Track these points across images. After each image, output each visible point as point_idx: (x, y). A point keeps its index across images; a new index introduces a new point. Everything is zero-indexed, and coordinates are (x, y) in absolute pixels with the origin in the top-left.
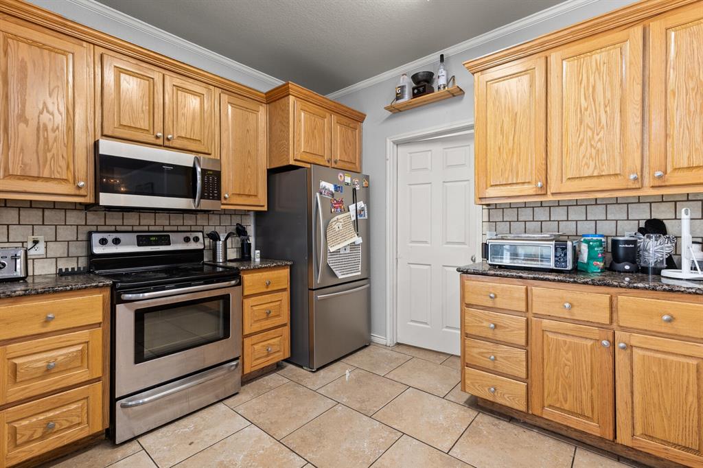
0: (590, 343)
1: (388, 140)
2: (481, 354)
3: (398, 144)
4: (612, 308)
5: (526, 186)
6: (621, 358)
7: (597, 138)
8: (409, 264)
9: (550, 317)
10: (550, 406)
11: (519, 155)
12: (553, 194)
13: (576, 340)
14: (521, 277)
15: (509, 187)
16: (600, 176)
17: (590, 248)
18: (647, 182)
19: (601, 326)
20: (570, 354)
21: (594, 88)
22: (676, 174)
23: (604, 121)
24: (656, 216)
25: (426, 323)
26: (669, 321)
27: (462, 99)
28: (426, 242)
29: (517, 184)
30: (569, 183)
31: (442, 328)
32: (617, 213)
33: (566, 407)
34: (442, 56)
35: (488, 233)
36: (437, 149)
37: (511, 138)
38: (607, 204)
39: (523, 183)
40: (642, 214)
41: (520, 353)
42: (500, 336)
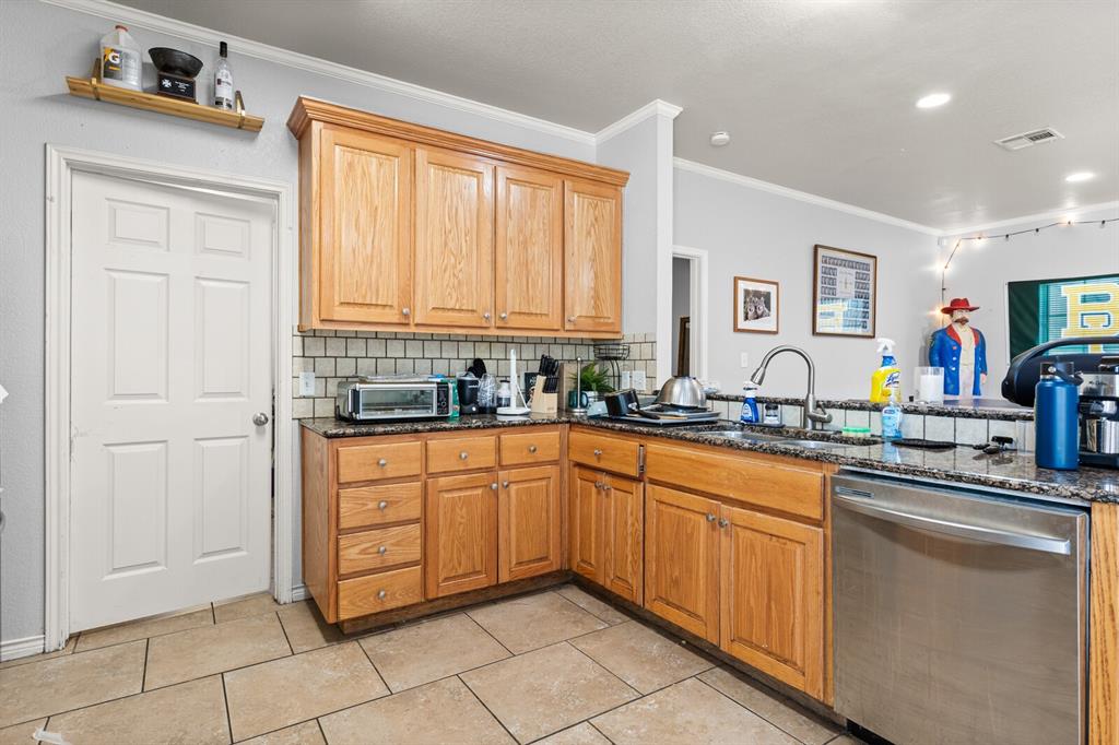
0: (479, 491)
1: (53, 154)
2: (363, 552)
3: (76, 168)
4: (499, 450)
5: (387, 310)
6: (502, 497)
7: (459, 267)
9: (446, 474)
10: (446, 579)
11: (380, 265)
12: (417, 325)
13: (468, 493)
14: (417, 431)
15: (365, 309)
16: (460, 310)
18: (495, 322)
19: (488, 470)
20: (464, 510)
21: (457, 209)
22: (513, 317)
23: (464, 249)
24: (479, 356)
25: (154, 564)
26: (535, 450)
27: (253, 139)
28: (155, 395)
29: (377, 305)
30: (434, 313)
31: (193, 561)
32: (449, 351)
33: (460, 572)
34: (223, 45)
35: (302, 374)
36: (182, 208)
37: (369, 240)
38: (441, 340)
39: (385, 306)
40: (468, 353)
41: (415, 530)
42: (391, 516)
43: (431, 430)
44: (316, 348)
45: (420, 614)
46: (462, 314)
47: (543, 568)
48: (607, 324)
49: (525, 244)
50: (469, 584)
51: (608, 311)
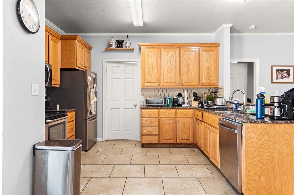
0: (172, 122)
1: (104, 60)
2: (147, 131)
3: (107, 62)
4: (176, 113)
5: (155, 83)
6: (177, 124)
7: (171, 73)
8: (111, 108)
9: (164, 117)
10: (164, 140)
11: (154, 74)
12: (162, 86)
13: (169, 122)
14: (157, 108)
15: (151, 83)
16: (171, 82)
17: (170, 100)
18: (180, 85)
19: (174, 117)
20: (168, 126)
21: (170, 60)
22: (185, 83)
23: (172, 69)
24: (180, 92)
25: (118, 130)
26: (185, 114)
27: (133, 52)
28: (118, 100)
29: (153, 82)
30: (165, 83)
31: (124, 131)
32: (173, 91)
33: (167, 139)
34: (127, 36)
35: (141, 96)
36: (122, 66)
37: (152, 69)
38: (171, 89)
39: (155, 82)
40: (178, 92)
41: (157, 128)
42: (152, 125)
43: (161, 108)
44: (144, 91)
45: (160, 146)
46: (172, 83)
47: (188, 142)
48: (214, 84)
49: (188, 66)
50: (169, 142)
51: (214, 81)
